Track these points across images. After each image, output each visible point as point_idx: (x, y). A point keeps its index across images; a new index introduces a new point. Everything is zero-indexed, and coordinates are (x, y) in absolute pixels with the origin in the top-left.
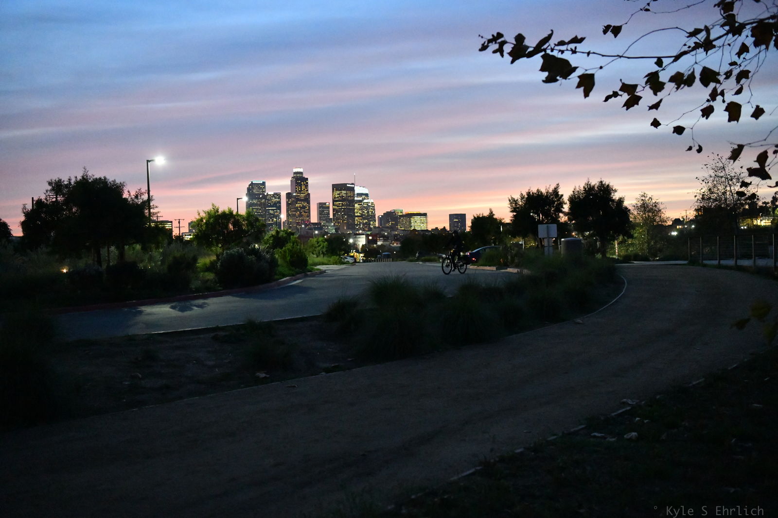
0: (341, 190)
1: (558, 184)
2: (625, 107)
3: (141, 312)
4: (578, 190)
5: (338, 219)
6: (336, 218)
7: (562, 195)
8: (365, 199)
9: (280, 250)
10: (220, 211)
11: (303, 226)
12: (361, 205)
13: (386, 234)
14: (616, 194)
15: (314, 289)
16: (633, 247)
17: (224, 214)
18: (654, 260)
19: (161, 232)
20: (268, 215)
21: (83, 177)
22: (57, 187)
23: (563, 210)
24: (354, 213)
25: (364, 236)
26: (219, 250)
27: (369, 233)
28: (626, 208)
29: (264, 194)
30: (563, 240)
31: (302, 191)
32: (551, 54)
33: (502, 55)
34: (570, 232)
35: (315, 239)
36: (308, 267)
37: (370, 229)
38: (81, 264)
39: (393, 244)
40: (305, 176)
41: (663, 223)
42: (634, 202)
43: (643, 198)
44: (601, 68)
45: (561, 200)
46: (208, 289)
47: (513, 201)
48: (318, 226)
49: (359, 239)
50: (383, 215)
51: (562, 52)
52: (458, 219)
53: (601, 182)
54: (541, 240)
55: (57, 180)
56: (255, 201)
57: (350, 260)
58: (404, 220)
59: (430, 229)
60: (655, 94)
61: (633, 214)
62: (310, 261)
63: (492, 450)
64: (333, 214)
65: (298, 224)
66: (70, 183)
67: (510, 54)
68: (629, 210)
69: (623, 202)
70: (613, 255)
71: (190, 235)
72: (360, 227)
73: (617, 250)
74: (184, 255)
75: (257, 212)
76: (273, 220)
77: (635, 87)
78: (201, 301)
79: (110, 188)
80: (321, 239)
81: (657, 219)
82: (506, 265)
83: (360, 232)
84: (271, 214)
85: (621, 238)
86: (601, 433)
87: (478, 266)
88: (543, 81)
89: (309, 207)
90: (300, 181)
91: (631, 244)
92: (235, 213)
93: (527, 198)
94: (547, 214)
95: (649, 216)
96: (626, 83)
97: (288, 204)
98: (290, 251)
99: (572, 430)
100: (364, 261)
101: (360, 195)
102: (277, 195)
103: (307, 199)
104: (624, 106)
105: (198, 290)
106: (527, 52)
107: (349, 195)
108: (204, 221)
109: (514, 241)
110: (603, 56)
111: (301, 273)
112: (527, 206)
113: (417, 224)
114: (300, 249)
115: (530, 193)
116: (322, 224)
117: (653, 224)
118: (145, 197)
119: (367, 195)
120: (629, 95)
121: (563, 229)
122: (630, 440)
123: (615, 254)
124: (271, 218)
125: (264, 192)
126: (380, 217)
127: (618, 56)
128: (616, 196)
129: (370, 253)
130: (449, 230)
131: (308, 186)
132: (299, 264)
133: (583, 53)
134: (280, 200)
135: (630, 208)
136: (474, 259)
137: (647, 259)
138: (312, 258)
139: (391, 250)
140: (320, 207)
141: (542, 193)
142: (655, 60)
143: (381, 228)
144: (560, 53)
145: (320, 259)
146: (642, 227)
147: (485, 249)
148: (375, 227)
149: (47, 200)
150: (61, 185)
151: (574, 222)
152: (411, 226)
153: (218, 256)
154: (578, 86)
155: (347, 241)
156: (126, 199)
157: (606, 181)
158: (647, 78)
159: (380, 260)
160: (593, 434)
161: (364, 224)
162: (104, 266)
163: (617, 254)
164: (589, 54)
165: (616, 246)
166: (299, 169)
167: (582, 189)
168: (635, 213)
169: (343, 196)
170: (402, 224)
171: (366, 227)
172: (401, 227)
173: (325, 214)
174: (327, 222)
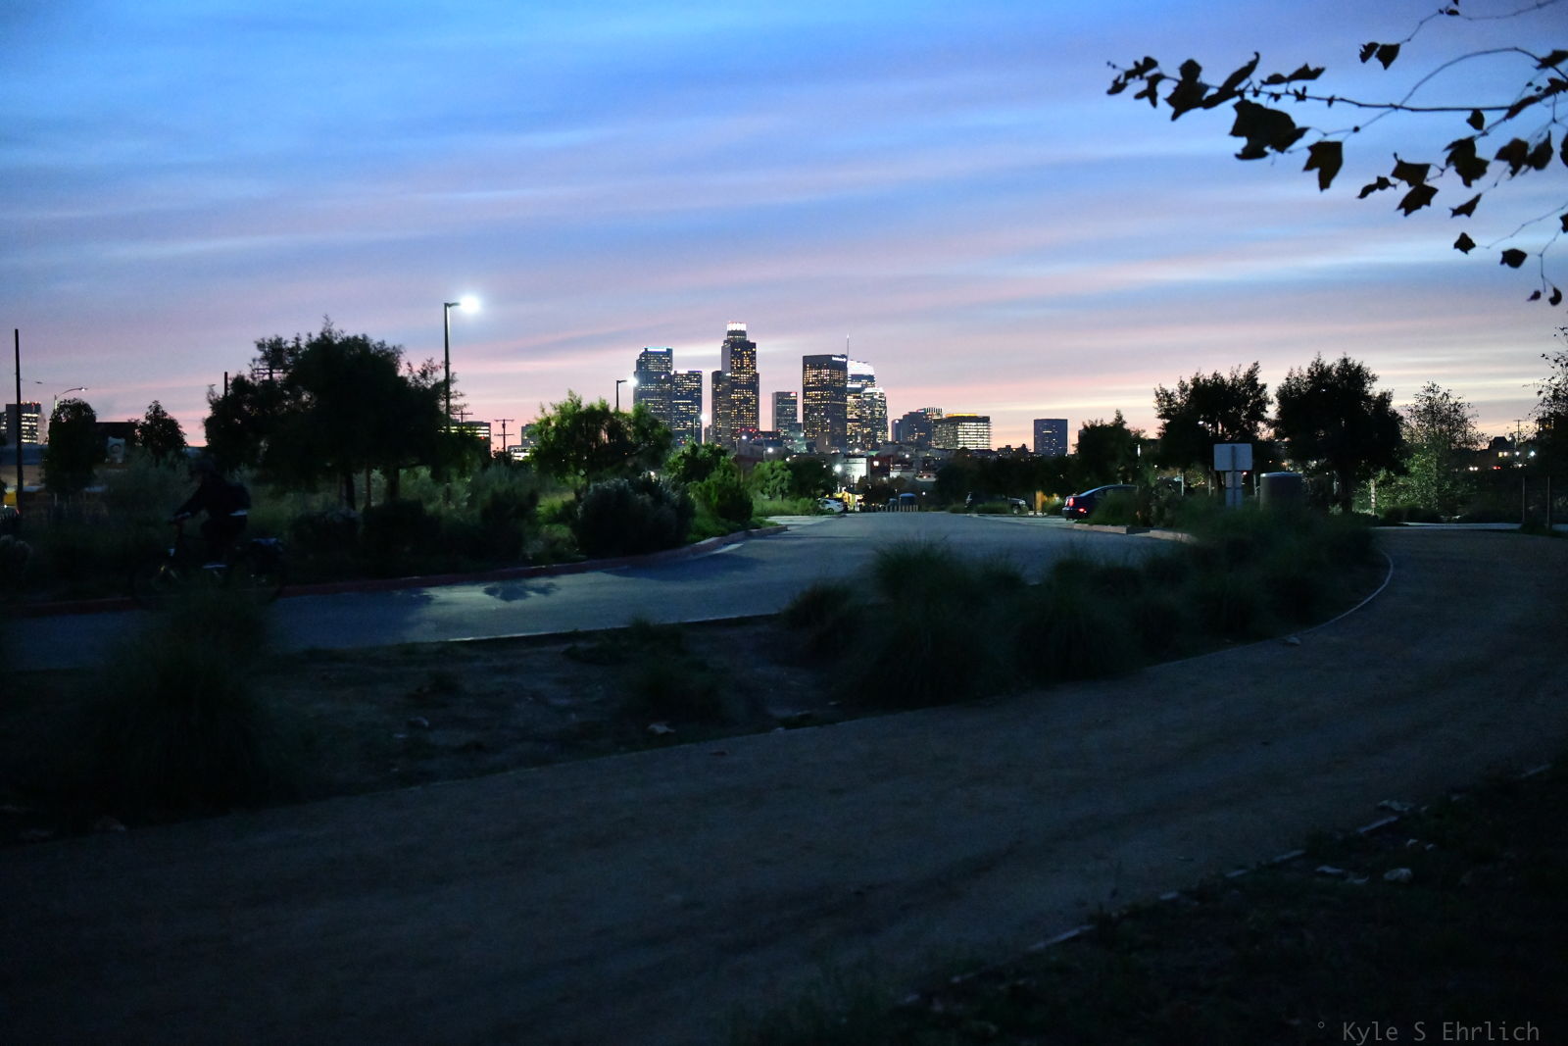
0: (820, 368)
1: (1256, 364)
2: (1403, 211)
3: (428, 600)
4: (1297, 375)
5: (814, 425)
6: (809, 424)
7: (1264, 386)
8: (866, 386)
9: (699, 485)
10: (585, 404)
11: (744, 438)
12: (859, 397)
13: (907, 456)
14: (1374, 384)
15: (763, 562)
16: (1407, 492)
17: (591, 411)
18: (1449, 521)
19: (469, 444)
20: (676, 414)
21: (322, 334)
22: (274, 353)
23: (1266, 415)
24: (846, 414)
25: (864, 460)
26: (581, 482)
27: (874, 453)
28: (1395, 414)
29: (669, 373)
30: (1264, 475)
31: (743, 368)
32: (1254, 100)
33: (1154, 103)
34: (1278, 460)
35: (766, 465)
36: (753, 519)
37: (876, 447)
38: (317, 502)
39: (921, 477)
40: (750, 338)
41: (1470, 446)
42: (1412, 402)
43: (1432, 395)
44: (1356, 129)
45: (1262, 396)
46: (558, 557)
47: (1164, 397)
48: (773, 438)
49: (854, 466)
50: (901, 418)
51: (1277, 97)
52: (1051, 429)
53: (1345, 360)
54: (1218, 477)
55: (274, 339)
56: (651, 387)
57: (835, 506)
58: (944, 430)
59: (995, 449)
60: (1467, 184)
61: (1408, 426)
62: (757, 508)
63: (1114, 893)
64: (805, 417)
65: (734, 433)
66: (298, 346)
67: (1170, 100)
68: (1402, 418)
69: (1389, 401)
70: (1365, 509)
71: (524, 451)
72: (855, 442)
73: (1373, 499)
74: (513, 489)
75: (655, 409)
76: (685, 424)
77: (1423, 169)
78: (542, 581)
79: (374, 355)
80: (778, 463)
81: (1459, 437)
82: (1148, 525)
83: (857, 451)
84: (681, 413)
85: (1382, 474)
86: (1337, 868)
87: (1091, 524)
88: (1238, 156)
89: (757, 401)
90: (739, 349)
91: (1404, 487)
92: (612, 409)
93: (1192, 391)
94: (1232, 423)
95: (1441, 430)
96: (1408, 159)
97: (715, 394)
98: (719, 486)
99: (1277, 859)
100: (863, 510)
101: (857, 378)
102: (695, 376)
103: (753, 384)
104: (1400, 207)
105: (537, 559)
106: (1204, 98)
107: (836, 377)
108: (553, 424)
109: (1166, 475)
110: (1360, 105)
111: (739, 530)
112: (1193, 406)
113: (969, 439)
114: (738, 484)
115: (1198, 379)
116: (782, 434)
117: (1450, 447)
118: (440, 376)
119: (871, 378)
120: (1410, 185)
121: (1264, 454)
122: (1396, 883)
123: (1367, 505)
124: (682, 420)
125: (669, 368)
126: (897, 422)
127: (1391, 106)
128: (1375, 390)
129: (875, 493)
130: (1032, 451)
131: (755, 358)
132: (736, 513)
133: (1319, 99)
134: (701, 385)
135: (1402, 413)
136: (1082, 510)
137: (1433, 518)
138: (761, 501)
139: (916, 487)
140: (778, 401)
141: (1223, 381)
142: (1468, 114)
143: (898, 445)
144: (1272, 99)
145: (778, 503)
146: (1426, 454)
147: (1105, 491)
148: (886, 443)
149: (254, 379)
150: (282, 350)
151: (1286, 440)
152: (958, 442)
153: (577, 493)
154: (1309, 167)
155: (830, 468)
156: (403, 380)
157: (1356, 359)
158: (1448, 153)
159: (893, 508)
160: (1319, 869)
161: (864, 436)
162: (360, 507)
163: (1373, 506)
164: (1331, 101)
165: (1373, 490)
166: (738, 325)
167: (1306, 373)
168: (1414, 424)
169: (825, 380)
170: (940, 438)
171: (869, 441)
172: (938, 444)
173: (787, 415)
174: (791, 430)
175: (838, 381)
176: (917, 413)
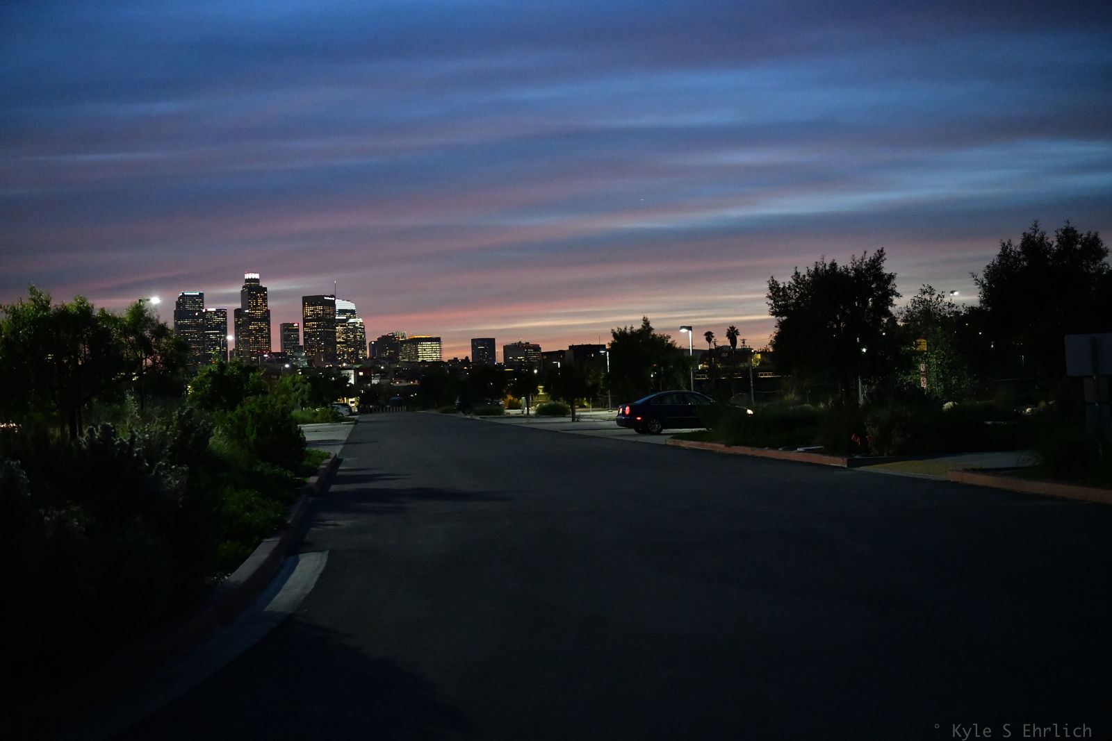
0: (315, 305)
5: (313, 347)
6: (308, 346)
8: (350, 318)
12: (345, 326)
13: (382, 368)
20: (207, 341)
24: (335, 338)
25: (352, 372)
27: (358, 366)
29: (201, 311)
31: (258, 306)
37: (358, 361)
39: (395, 382)
48: (281, 357)
50: (377, 340)
52: (483, 346)
56: (188, 322)
58: (408, 348)
59: (446, 361)
64: (305, 339)
65: (252, 354)
72: (343, 358)
75: (191, 338)
76: (215, 349)
83: (345, 365)
84: (212, 340)
89: (269, 330)
90: (255, 292)
101: (343, 312)
102: (222, 312)
103: (266, 318)
107: (327, 311)
113: (427, 354)
116: (288, 354)
119: (352, 312)
124: (212, 346)
125: (201, 307)
126: (373, 343)
130: (471, 361)
131: (267, 299)
134: (226, 319)
139: (392, 391)
140: (285, 330)
143: (375, 359)
148: (365, 358)
152: (418, 357)
161: (349, 354)
166: (253, 274)
169: (319, 314)
170: (405, 354)
171: (352, 358)
172: (404, 358)
173: (292, 340)
174: (295, 351)
175: (329, 314)
176: (388, 336)
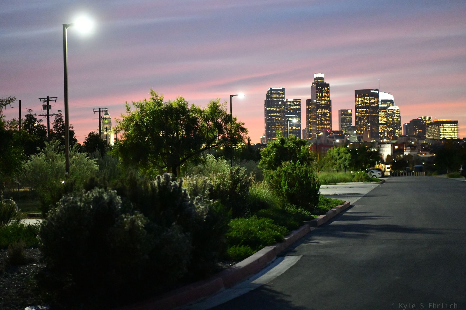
0: (364, 96)
5: (361, 127)
6: (358, 127)
8: (390, 106)
12: (386, 112)
13: (413, 143)
24: (379, 120)
25: (390, 145)
27: (394, 142)
29: (283, 101)
31: (323, 97)
35: (336, 149)
37: (395, 138)
39: (421, 154)
48: (339, 134)
49: (384, 149)
50: (409, 122)
56: (273, 108)
58: (432, 129)
59: (461, 138)
64: (357, 123)
65: (318, 132)
72: (384, 136)
75: (276, 120)
76: (292, 128)
83: (385, 140)
84: (290, 122)
89: (331, 114)
90: (321, 87)
97: (308, 111)
101: (384, 101)
102: (297, 102)
103: (328, 106)
107: (373, 101)
113: (447, 133)
116: (344, 132)
119: (392, 101)
124: (290, 125)
125: (283, 98)
126: (406, 124)
129: (397, 163)
131: (329, 92)
134: (300, 107)
139: (419, 160)
140: (342, 115)
143: (408, 137)
148: (400, 136)
152: (440, 135)
161: (389, 132)
166: (320, 74)
169: (367, 103)
170: (430, 133)
171: (391, 135)
172: (429, 136)
173: (347, 122)
174: (349, 130)
175: (374, 103)
176: (418, 119)
